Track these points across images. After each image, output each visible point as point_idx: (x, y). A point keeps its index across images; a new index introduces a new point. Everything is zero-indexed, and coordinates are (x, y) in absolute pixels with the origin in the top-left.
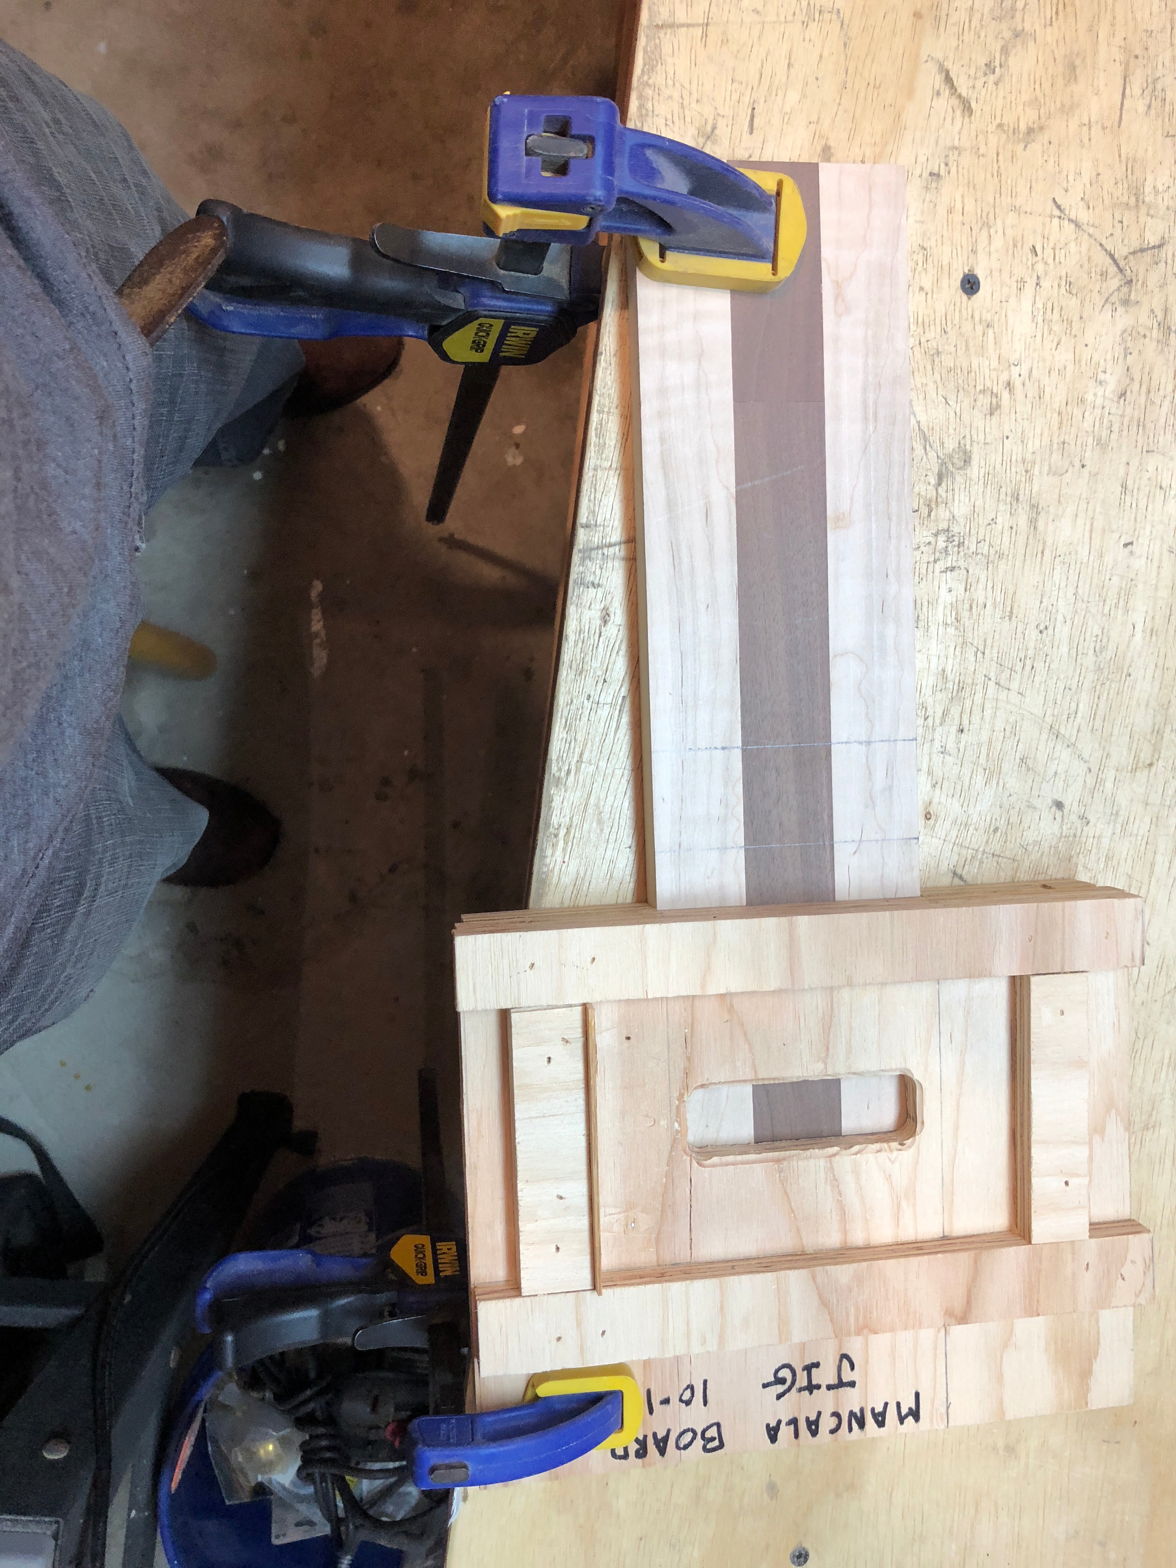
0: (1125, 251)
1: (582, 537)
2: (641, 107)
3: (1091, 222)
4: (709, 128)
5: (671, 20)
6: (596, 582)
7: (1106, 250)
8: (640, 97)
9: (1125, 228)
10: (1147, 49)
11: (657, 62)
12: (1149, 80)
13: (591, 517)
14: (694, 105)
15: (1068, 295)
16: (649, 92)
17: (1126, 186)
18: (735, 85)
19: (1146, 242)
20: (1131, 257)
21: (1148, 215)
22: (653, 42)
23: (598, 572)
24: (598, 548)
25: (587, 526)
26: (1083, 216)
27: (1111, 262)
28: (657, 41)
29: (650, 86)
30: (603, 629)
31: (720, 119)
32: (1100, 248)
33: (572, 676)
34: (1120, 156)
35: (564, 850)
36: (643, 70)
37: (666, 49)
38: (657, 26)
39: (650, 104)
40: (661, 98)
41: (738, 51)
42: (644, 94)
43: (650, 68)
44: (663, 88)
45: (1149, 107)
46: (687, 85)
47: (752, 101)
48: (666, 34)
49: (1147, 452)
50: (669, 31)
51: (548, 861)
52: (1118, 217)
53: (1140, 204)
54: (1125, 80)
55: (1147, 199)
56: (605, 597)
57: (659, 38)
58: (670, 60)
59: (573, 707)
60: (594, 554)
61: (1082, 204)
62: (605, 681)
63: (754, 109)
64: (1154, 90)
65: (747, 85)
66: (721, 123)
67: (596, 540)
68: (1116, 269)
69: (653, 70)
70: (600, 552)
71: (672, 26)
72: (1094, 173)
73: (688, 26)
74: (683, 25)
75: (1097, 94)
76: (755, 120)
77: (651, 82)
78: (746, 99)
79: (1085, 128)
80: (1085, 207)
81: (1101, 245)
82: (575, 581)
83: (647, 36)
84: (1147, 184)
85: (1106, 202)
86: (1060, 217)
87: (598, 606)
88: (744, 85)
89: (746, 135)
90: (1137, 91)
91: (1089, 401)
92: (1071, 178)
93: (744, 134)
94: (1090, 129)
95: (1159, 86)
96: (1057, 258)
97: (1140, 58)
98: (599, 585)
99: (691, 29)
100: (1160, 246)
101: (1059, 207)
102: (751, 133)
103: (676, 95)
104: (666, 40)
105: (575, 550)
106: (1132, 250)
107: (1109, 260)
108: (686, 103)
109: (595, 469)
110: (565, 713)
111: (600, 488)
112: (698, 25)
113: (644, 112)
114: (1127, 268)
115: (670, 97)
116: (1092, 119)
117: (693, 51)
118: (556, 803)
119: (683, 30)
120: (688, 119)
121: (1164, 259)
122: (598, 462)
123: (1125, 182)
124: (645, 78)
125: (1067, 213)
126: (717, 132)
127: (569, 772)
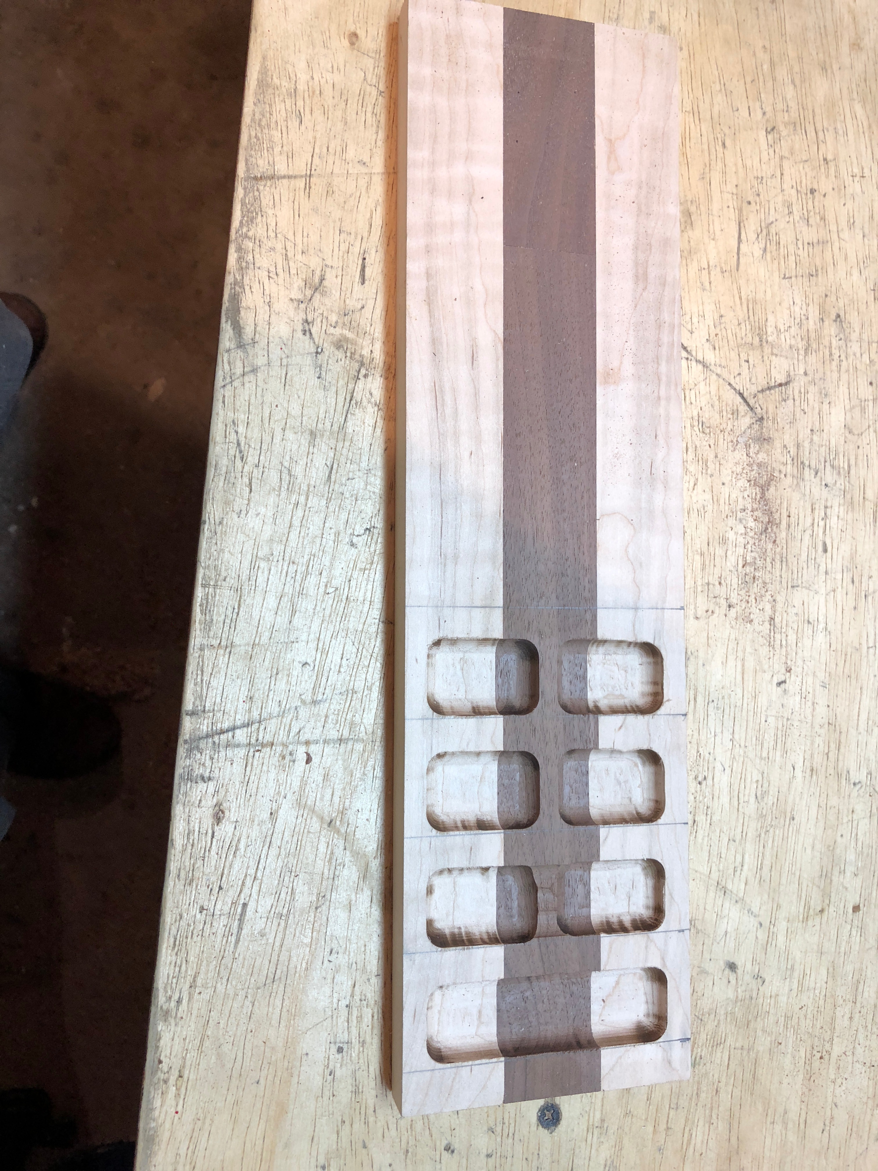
0: (754, 389)
1: (187, 725)
2: (240, 259)
3: (718, 363)
4: (317, 280)
5: (270, 172)
6: (207, 775)
7: (735, 389)
8: (239, 249)
9: (751, 366)
10: (758, 195)
11: (257, 214)
12: (763, 225)
13: (198, 703)
14: (299, 257)
15: (701, 435)
16: (249, 245)
17: (748, 327)
18: (342, 235)
19: (773, 380)
20: (760, 395)
21: (772, 354)
22: (251, 195)
23: (208, 763)
24: (207, 736)
25: (193, 713)
26: (710, 357)
27: (741, 401)
28: (256, 193)
29: (250, 238)
30: (216, 828)
31: (328, 270)
32: (729, 387)
33: (180, 886)
34: (740, 298)
35: (177, 1095)
36: (241, 222)
37: (266, 201)
38: (256, 178)
39: (250, 257)
40: (263, 251)
41: (345, 202)
42: (243, 247)
43: (250, 219)
44: (265, 240)
45: (765, 250)
46: (290, 236)
47: (362, 252)
48: (265, 186)
49: (793, 587)
50: (269, 183)
51: (157, 1113)
52: (744, 357)
53: (764, 344)
54: (739, 225)
55: (770, 339)
56: (216, 792)
57: (258, 190)
58: (270, 212)
59: (183, 923)
60: (202, 744)
61: (707, 345)
62: (220, 888)
63: (364, 259)
64: (768, 234)
65: (357, 234)
66: (330, 275)
67: (205, 727)
68: (746, 408)
69: (252, 222)
70: (210, 740)
71: (272, 177)
72: (716, 316)
73: (289, 177)
74: (284, 177)
75: (713, 239)
76: (367, 270)
77: (250, 234)
78: (356, 250)
79: (705, 273)
80: (711, 347)
81: (730, 384)
82: (181, 777)
83: (245, 189)
84: (769, 324)
85: (731, 343)
86: (687, 359)
87: (209, 802)
88: (353, 236)
89: (357, 287)
90: (752, 236)
91: (730, 539)
92: (695, 320)
93: (356, 285)
94: (709, 273)
95: (773, 230)
96: (687, 398)
97: (753, 204)
98: (210, 779)
99: (293, 181)
100: (787, 383)
101: (685, 348)
102: (363, 283)
103: (279, 246)
104: (266, 192)
105: (181, 741)
106: (760, 389)
107: (739, 399)
108: (290, 254)
109: (202, 649)
110: (174, 931)
111: (208, 670)
112: (302, 176)
113: (244, 264)
114: (757, 406)
115: (273, 249)
116: (711, 264)
117: (296, 203)
118: (165, 1041)
119: (285, 181)
120: (294, 271)
121: (791, 397)
122: (205, 642)
123: (747, 322)
124: (245, 230)
125: (694, 353)
126: (325, 283)
127: (179, 1002)
